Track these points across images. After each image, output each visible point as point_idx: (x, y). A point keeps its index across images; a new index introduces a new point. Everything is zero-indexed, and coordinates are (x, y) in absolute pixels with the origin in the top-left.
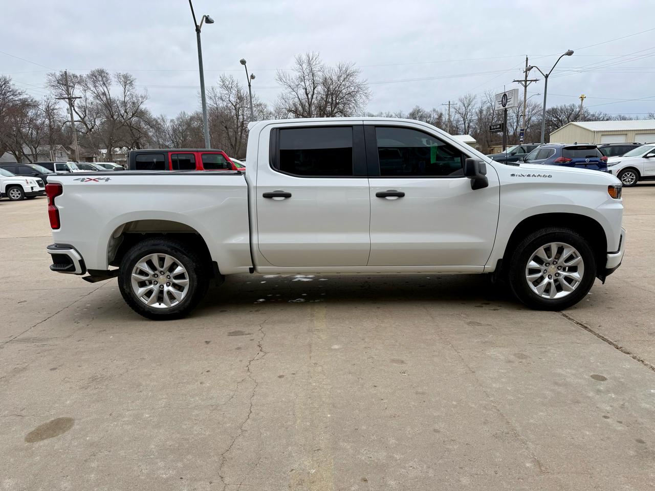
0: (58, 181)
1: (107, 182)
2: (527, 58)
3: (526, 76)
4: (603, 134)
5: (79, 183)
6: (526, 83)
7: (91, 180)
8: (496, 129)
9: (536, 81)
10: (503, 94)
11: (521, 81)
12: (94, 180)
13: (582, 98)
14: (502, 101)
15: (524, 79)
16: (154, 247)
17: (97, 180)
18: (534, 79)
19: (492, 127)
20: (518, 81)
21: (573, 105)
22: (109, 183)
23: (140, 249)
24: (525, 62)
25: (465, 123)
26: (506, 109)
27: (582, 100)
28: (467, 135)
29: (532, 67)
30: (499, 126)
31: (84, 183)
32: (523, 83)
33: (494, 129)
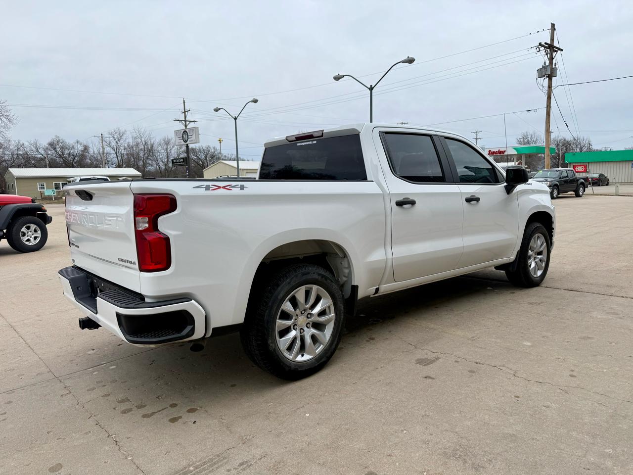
0: (170, 190)
1: (242, 191)
2: (184, 101)
3: (185, 117)
4: (247, 171)
5: (202, 191)
6: (186, 123)
7: (219, 187)
8: (179, 162)
9: (194, 122)
10: (183, 131)
11: (181, 121)
12: (224, 187)
13: (220, 141)
14: (183, 137)
15: (184, 119)
16: (305, 278)
17: (228, 187)
18: (192, 120)
19: (175, 161)
20: (178, 120)
21: (209, 146)
22: (245, 192)
23: (289, 283)
24: (183, 104)
25: (117, 156)
26: (187, 145)
27: (220, 143)
28: (121, 169)
29: (220, 109)
30: (182, 160)
31: (210, 192)
32: (184, 122)
33: (177, 163)
